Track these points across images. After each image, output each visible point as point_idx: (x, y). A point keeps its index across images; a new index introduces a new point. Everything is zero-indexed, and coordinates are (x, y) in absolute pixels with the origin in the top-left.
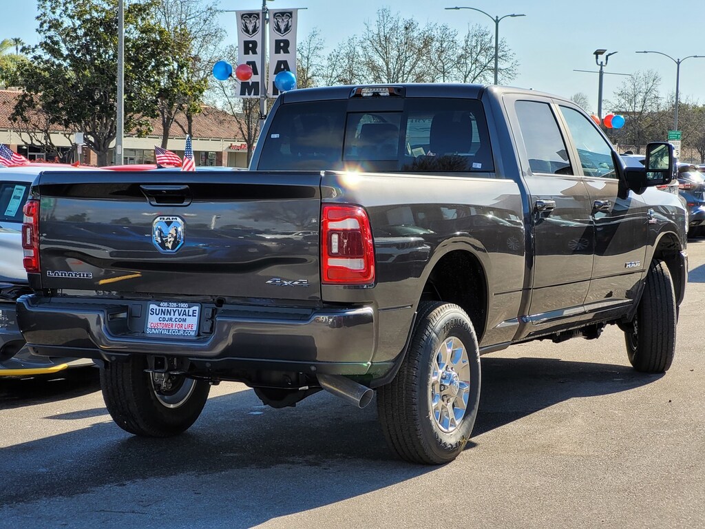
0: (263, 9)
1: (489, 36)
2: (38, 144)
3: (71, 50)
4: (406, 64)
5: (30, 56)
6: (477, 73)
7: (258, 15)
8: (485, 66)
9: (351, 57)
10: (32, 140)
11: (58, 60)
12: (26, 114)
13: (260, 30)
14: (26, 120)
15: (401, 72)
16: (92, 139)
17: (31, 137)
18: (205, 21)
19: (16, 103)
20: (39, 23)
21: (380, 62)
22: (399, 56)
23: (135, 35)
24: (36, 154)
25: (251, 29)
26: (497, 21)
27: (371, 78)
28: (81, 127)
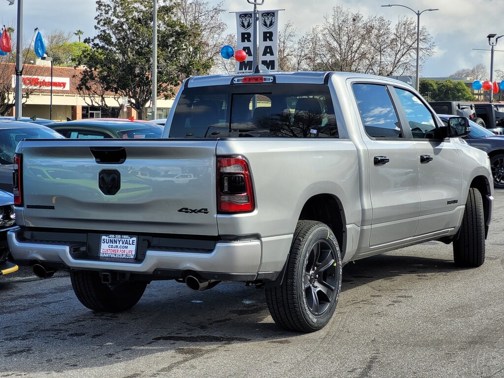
0: (255, 11)
1: (414, 25)
2: (96, 105)
3: (119, 39)
4: (354, 46)
5: (91, 44)
6: (404, 51)
7: (251, 15)
8: (411, 46)
9: (315, 41)
10: (92, 102)
11: (110, 46)
12: (88, 85)
13: (252, 25)
14: (88, 89)
15: (350, 51)
16: (133, 101)
17: (92, 100)
18: (212, 17)
19: (81, 77)
20: (97, 21)
21: (335, 44)
22: (349, 40)
23: (163, 28)
24: (95, 112)
25: (246, 24)
26: (418, 14)
27: (328, 56)
28: (126, 93)
